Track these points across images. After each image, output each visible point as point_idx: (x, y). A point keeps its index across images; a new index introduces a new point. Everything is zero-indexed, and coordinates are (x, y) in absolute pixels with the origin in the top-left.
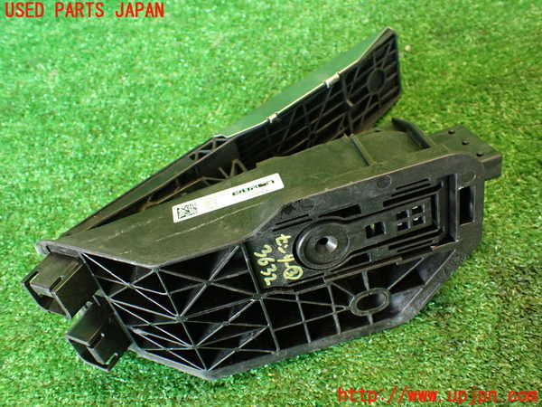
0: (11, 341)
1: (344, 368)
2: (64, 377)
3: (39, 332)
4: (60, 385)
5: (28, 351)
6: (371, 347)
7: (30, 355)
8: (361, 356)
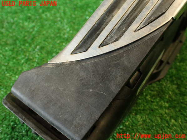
0: (3, 42)
1: (134, 132)
2: (13, 65)
3: (15, 44)
4: (10, 68)
5: (7, 48)
6: (152, 131)
7: (6, 51)
8: (146, 132)
